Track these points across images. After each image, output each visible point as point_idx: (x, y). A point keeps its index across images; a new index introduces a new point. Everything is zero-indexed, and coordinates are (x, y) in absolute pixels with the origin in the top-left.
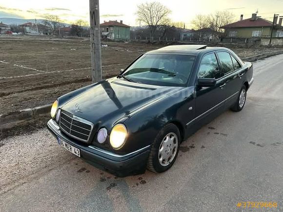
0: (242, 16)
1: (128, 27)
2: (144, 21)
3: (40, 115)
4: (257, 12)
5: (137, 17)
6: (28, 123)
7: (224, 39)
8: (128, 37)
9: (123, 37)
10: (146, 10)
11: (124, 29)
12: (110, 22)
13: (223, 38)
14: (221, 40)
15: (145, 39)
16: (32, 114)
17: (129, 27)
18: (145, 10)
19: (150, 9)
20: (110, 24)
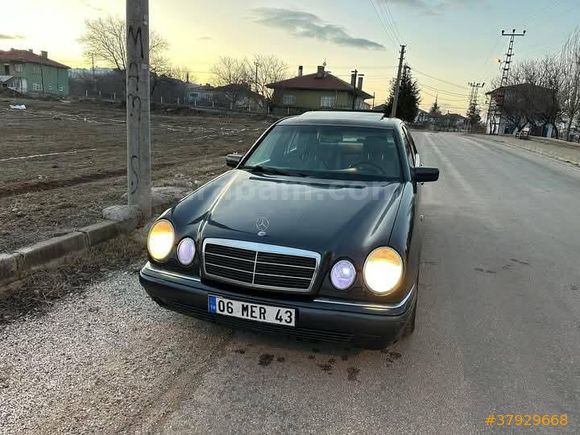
0: (301, 68)
1: (61, 69)
2: (106, 57)
3: (33, 268)
4: (325, 64)
5: (87, 47)
6: (9, 291)
7: (275, 109)
8: (63, 89)
9: (51, 88)
10: (111, 36)
11: (54, 71)
12: (14, 52)
13: (274, 106)
14: (271, 110)
15: (108, 96)
16: (14, 268)
17: (66, 68)
18: (107, 33)
19: (117, 32)
20: (13, 58)
